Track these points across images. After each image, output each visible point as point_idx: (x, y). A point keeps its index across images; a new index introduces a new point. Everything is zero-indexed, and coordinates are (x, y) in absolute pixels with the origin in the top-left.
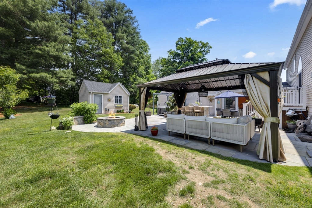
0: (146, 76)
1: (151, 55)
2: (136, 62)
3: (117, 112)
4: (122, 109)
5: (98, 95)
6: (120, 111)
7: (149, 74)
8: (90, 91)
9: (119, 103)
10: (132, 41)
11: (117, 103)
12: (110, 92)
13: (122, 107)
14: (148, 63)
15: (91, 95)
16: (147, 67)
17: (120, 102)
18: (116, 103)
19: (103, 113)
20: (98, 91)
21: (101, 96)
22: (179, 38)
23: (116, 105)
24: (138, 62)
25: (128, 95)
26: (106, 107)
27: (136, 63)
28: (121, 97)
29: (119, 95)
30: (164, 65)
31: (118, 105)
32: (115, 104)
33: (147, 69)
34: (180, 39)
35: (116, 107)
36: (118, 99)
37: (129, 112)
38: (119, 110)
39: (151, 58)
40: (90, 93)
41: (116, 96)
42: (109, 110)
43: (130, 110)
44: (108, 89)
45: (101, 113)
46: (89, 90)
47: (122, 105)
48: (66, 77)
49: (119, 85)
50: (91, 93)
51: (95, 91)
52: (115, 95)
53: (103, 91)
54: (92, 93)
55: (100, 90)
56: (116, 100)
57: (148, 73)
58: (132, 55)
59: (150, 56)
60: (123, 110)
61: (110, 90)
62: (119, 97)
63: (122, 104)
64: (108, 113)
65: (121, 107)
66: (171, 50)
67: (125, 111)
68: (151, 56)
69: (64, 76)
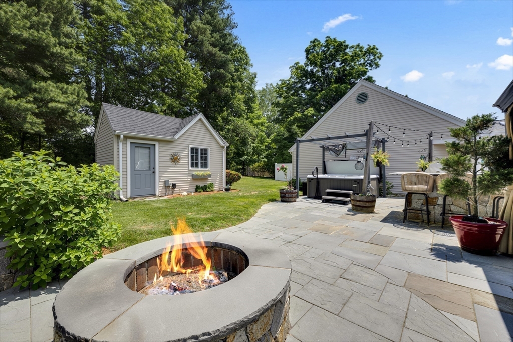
0: (247, 115)
1: (256, 74)
2: (228, 86)
3: (196, 191)
4: (208, 183)
5: (144, 145)
6: (205, 189)
7: (252, 112)
8: (117, 132)
9: (202, 166)
10: (221, 42)
11: (197, 165)
12: (176, 137)
13: (210, 176)
14: (251, 90)
15: (121, 144)
16: (249, 99)
17: (205, 165)
18: (192, 166)
19: (157, 193)
20: (144, 132)
21: (152, 147)
22: (313, 40)
23: (194, 173)
24: (233, 88)
25: (224, 147)
26: (166, 179)
27: (229, 89)
28: (206, 150)
29: (200, 146)
30: (282, 94)
31: (199, 171)
32: (190, 168)
33: (249, 102)
34: (314, 42)
35: (195, 178)
36: (199, 157)
37: (227, 190)
38: (201, 184)
39: (256, 80)
40: (118, 136)
41: (192, 149)
42: (174, 186)
43: (227, 183)
44: (173, 131)
45: (154, 195)
46: (115, 128)
47: (208, 173)
48: (66, 100)
49: (200, 119)
50: (122, 136)
51: (133, 131)
52: (191, 146)
53: (158, 135)
54: (126, 137)
55: (150, 129)
56: (192, 159)
57: (250, 109)
58: (222, 71)
59: (255, 77)
60: (212, 185)
61: (177, 132)
62: (202, 150)
63: (209, 168)
64: (173, 193)
65: (205, 178)
66: (298, 63)
67: (216, 188)
68: (257, 76)
69: (62, 98)
